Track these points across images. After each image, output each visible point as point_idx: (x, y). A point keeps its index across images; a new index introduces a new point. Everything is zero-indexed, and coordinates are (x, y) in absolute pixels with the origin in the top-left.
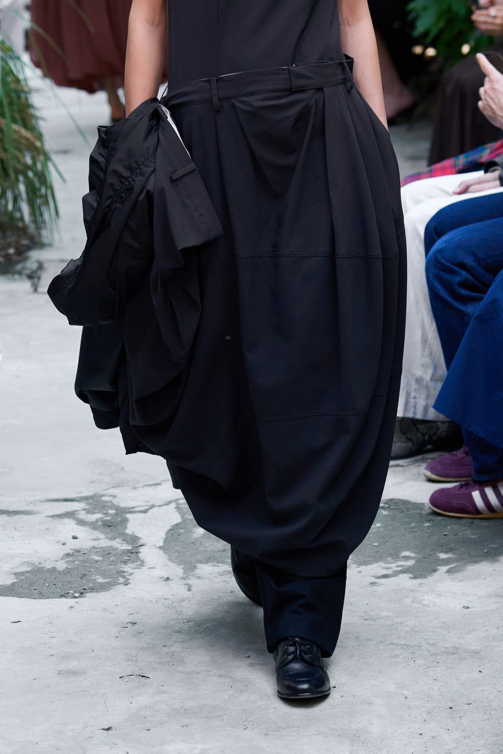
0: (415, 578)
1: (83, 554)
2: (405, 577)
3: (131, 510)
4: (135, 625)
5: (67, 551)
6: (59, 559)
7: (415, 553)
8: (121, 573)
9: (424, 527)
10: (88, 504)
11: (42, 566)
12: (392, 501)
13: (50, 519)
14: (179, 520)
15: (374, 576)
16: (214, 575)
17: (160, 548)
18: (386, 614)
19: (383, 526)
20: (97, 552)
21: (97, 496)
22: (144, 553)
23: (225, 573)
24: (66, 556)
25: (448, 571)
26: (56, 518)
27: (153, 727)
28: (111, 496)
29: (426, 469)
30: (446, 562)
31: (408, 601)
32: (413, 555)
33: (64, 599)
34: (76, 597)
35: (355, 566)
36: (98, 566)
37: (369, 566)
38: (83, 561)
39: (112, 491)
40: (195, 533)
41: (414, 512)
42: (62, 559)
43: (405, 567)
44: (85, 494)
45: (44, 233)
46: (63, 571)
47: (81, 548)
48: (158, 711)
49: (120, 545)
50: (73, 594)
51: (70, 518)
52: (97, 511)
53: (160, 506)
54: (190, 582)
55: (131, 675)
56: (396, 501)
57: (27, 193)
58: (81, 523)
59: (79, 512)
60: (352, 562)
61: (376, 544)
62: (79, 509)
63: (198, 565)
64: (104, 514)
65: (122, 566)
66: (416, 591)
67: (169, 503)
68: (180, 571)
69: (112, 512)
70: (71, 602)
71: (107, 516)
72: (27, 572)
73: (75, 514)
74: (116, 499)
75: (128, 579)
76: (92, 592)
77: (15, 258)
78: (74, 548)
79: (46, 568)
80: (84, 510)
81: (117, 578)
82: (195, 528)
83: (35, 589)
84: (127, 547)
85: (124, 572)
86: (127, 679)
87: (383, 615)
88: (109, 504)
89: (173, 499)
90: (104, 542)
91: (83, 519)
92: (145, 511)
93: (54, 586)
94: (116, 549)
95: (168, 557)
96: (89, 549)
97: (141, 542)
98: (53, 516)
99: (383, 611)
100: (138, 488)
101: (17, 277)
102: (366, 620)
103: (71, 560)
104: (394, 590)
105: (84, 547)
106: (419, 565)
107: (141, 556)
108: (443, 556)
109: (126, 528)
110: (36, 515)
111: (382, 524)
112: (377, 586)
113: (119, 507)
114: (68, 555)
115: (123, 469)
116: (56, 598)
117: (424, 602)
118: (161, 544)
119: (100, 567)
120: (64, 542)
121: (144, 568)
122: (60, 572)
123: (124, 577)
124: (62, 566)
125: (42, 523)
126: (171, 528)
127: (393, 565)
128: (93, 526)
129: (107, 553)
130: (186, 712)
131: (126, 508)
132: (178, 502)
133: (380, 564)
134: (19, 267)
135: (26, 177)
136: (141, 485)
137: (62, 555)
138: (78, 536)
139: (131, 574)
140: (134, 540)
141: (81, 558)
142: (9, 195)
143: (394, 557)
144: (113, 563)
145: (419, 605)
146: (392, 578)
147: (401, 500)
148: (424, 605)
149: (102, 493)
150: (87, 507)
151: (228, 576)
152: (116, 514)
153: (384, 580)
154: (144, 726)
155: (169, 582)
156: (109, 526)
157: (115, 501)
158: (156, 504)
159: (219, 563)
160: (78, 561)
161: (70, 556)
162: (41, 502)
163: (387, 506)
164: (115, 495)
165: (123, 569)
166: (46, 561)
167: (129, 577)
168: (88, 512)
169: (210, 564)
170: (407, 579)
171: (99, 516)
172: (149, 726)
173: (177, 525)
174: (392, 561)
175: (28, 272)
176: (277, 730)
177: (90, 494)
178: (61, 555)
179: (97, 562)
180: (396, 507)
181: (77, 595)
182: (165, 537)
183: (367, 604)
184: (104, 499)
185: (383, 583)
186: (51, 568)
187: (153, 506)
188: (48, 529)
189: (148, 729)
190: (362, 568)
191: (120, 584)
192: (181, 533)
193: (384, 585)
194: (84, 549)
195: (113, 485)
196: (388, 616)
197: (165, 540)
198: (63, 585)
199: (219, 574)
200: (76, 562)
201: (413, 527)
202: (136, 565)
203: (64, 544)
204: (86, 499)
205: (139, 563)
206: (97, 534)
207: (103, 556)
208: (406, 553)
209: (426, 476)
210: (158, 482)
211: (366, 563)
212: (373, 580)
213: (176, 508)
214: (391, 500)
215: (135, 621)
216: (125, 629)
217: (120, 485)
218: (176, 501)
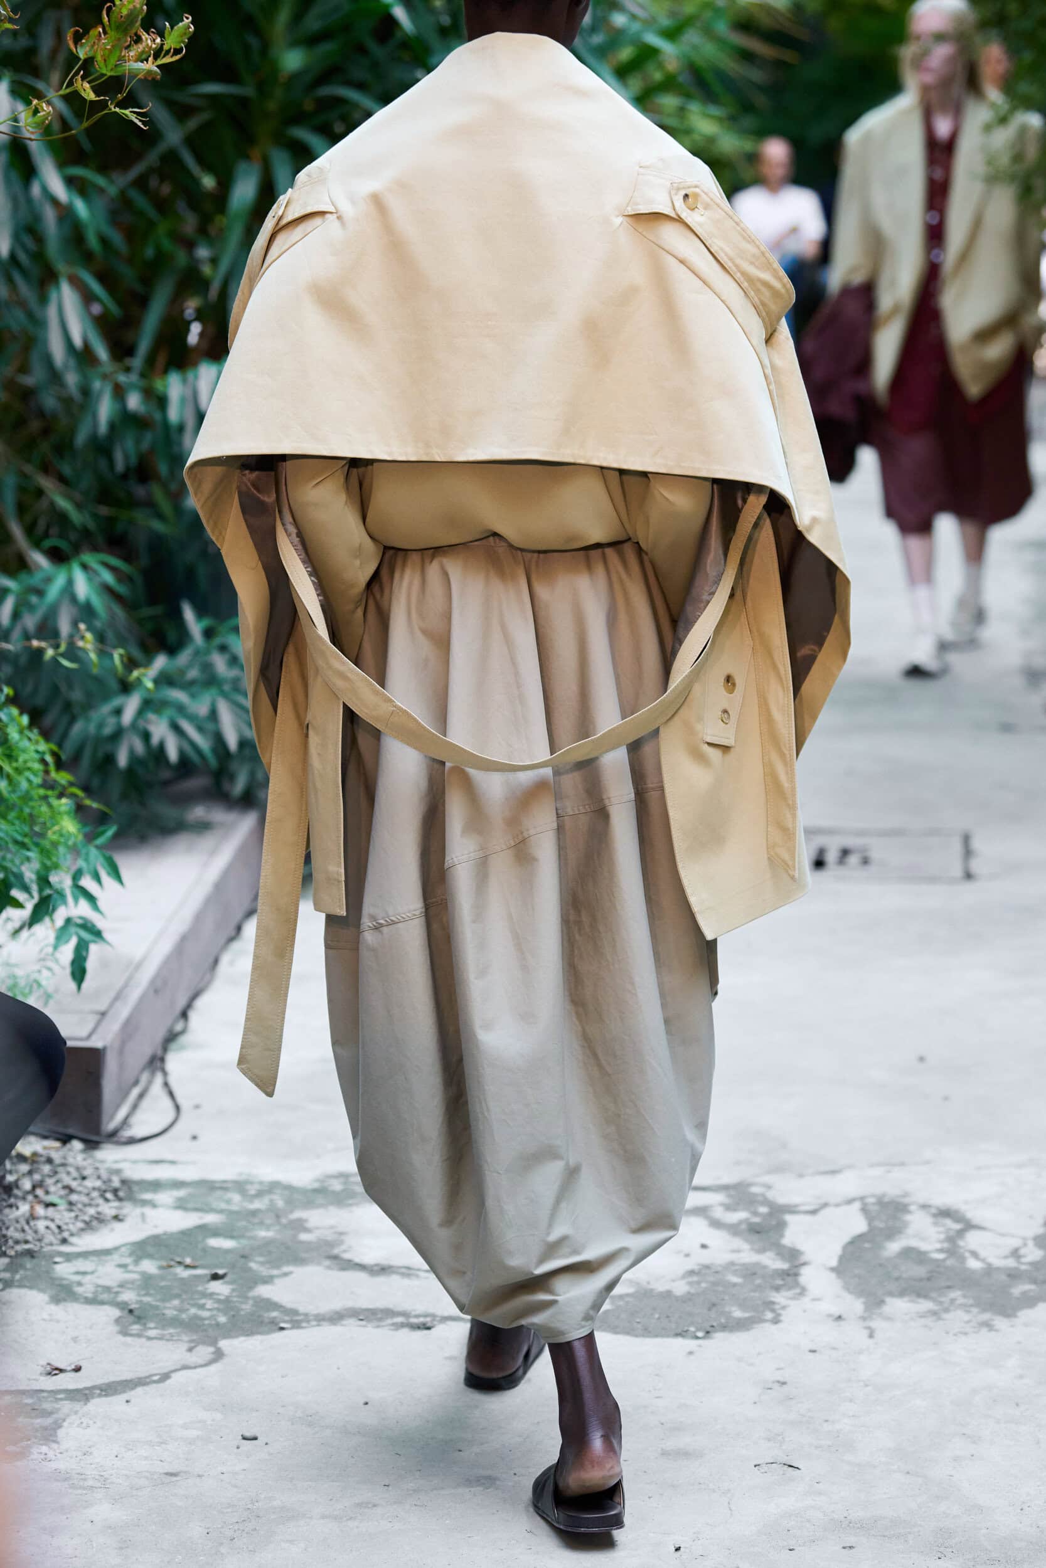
1: (715, 1272)
3: (791, 1209)
4: (784, 1386)
5: (689, 1267)
6: (679, 1278)
8: (770, 1305)
10: (729, 1196)
11: (652, 1286)
14: (865, 1228)
16: (911, 1315)
17: (832, 1269)
20: (736, 1270)
21: (744, 1184)
22: (807, 1276)
23: (928, 1314)
24: (689, 1274)
27: (800, 1546)
28: (764, 1186)
33: (680, 1340)
34: (697, 1338)
36: (736, 1292)
38: (714, 1284)
39: (767, 1179)
40: (887, 1249)
42: (683, 1277)
44: (726, 1180)
46: (682, 1297)
47: (713, 1263)
48: (809, 1521)
49: (772, 1262)
50: (694, 1332)
51: (699, 1216)
52: (741, 1208)
54: (873, 1324)
55: (772, 1463)
58: (716, 1224)
59: (714, 1208)
62: (716, 1203)
63: (888, 1300)
64: (752, 1213)
65: (772, 1294)
67: (850, 1202)
68: (859, 1306)
69: (763, 1210)
70: (691, 1344)
71: (756, 1216)
72: (627, 1295)
73: (708, 1210)
74: (771, 1191)
75: (779, 1315)
76: (724, 1331)
78: (702, 1262)
79: (657, 1291)
80: (722, 1204)
81: (763, 1311)
82: (887, 1242)
83: (638, 1322)
84: (782, 1265)
85: (773, 1303)
86: (765, 1468)
88: (761, 1198)
89: (857, 1196)
90: (747, 1254)
91: (719, 1219)
92: (814, 1212)
93: (668, 1319)
94: (765, 1267)
95: (843, 1284)
96: (724, 1265)
97: (803, 1259)
100: (806, 1175)
103: (696, 1281)
105: (719, 1262)
107: (802, 1280)
109: (782, 1236)
113: (775, 1202)
114: (692, 1273)
115: (785, 1146)
116: (668, 1336)
118: (834, 1263)
119: (739, 1294)
120: (686, 1253)
121: (806, 1300)
122: (677, 1298)
123: (773, 1311)
124: (681, 1288)
126: (852, 1240)
128: (734, 1230)
129: (750, 1272)
130: (851, 1525)
131: (785, 1205)
132: (865, 1201)
136: (812, 1171)
137: (684, 1271)
138: (710, 1245)
139: (784, 1308)
140: (793, 1255)
141: (712, 1279)
144: (759, 1288)
149: (752, 1180)
150: (727, 1201)
151: (931, 1319)
152: (770, 1214)
154: (785, 1543)
155: (842, 1323)
156: (758, 1232)
157: (770, 1195)
158: (830, 1203)
159: (920, 1298)
160: (707, 1283)
161: (694, 1273)
164: (770, 1184)
165: (772, 1299)
166: (659, 1279)
167: (782, 1312)
168: (728, 1208)
171: (743, 1215)
172: (792, 1543)
173: (861, 1235)
176: (988, 1562)
177: (734, 1180)
178: (681, 1272)
179: (735, 1285)
181: (700, 1334)
182: (841, 1253)
184: (754, 1189)
187: (826, 1205)
189: (791, 1548)
191: (766, 1321)
192: (867, 1249)
194: (718, 1265)
195: (768, 1170)
197: (841, 1259)
198: (680, 1317)
199: (919, 1315)
200: (704, 1285)
202: (793, 1293)
203: (687, 1255)
204: (727, 1188)
206: (738, 1243)
207: (744, 1277)
210: (837, 1168)
213: (861, 1209)
215: (785, 1380)
216: (769, 1391)
217: (779, 1169)
218: (862, 1199)
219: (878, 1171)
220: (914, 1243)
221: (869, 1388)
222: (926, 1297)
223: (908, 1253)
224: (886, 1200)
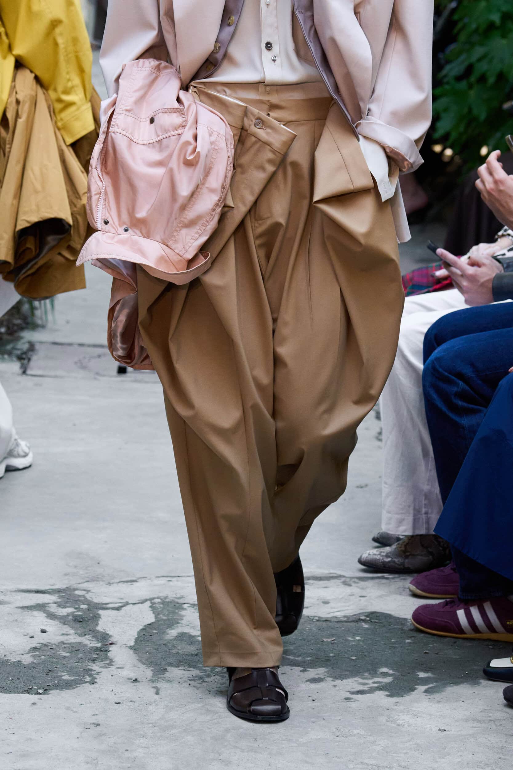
0: (391, 696)
1: (51, 648)
2: (381, 694)
3: (104, 607)
4: (98, 726)
5: (34, 646)
6: (25, 653)
7: (393, 670)
8: (88, 671)
9: (405, 643)
10: (60, 597)
11: (7, 658)
12: (374, 615)
13: (20, 609)
14: (153, 620)
15: (349, 691)
16: (184, 679)
17: (131, 647)
18: (358, 731)
19: (362, 639)
20: (65, 647)
21: (70, 589)
22: (114, 652)
23: (196, 678)
24: (33, 650)
25: (426, 691)
26: (25, 609)
28: (84, 590)
29: (411, 583)
30: (424, 681)
31: (383, 719)
32: (391, 672)
33: (27, 695)
34: (39, 694)
35: (331, 679)
36: (65, 663)
37: (345, 680)
38: (50, 656)
40: (168, 634)
41: (396, 627)
42: (29, 653)
43: (382, 684)
44: (59, 585)
45: (38, 313)
46: (28, 665)
47: (48, 643)
49: (90, 642)
50: (37, 690)
51: (40, 611)
52: (68, 605)
53: (134, 604)
54: (158, 685)
56: (378, 615)
58: (52, 616)
59: (50, 605)
60: (328, 675)
61: (354, 658)
62: (51, 602)
63: (169, 668)
64: (76, 608)
65: (89, 664)
66: (392, 710)
67: (143, 602)
68: (149, 673)
69: (84, 607)
70: (33, 698)
71: (78, 611)
73: (46, 607)
74: (90, 593)
75: (95, 678)
76: (57, 689)
77: (5, 337)
78: (42, 642)
79: (11, 661)
80: (55, 603)
81: (84, 676)
82: (168, 629)
84: (96, 644)
85: (91, 670)
87: (356, 732)
88: (82, 599)
89: (148, 597)
90: (73, 638)
91: (54, 613)
92: (118, 609)
93: (18, 681)
94: (86, 645)
95: (138, 658)
96: (57, 644)
97: (112, 640)
98: (22, 608)
99: (356, 728)
100: (113, 583)
101: (6, 356)
102: (337, 736)
103: (38, 654)
104: (369, 707)
105: (53, 642)
106: (397, 683)
107: (110, 654)
108: (422, 675)
109: (97, 625)
110: (6, 606)
111: (361, 638)
112: (352, 701)
113: (91, 602)
114: (35, 649)
115: (99, 563)
116: (19, 693)
117: (399, 722)
118: (132, 643)
119: (67, 664)
120: (31, 635)
121: (113, 668)
122: (25, 666)
123: (90, 675)
124: (27, 660)
125: (11, 614)
126: (144, 627)
127: (370, 681)
128: (63, 620)
129: (75, 649)
131: (99, 604)
132: (153, 601)
133: (356, 679)
134: (9, 347)
136: (118, 581)
137: (29, 648)
138: (47, 630)
139: (98, 673)
140: (104, 638)
141: (48, 653)
143: (372, 672)
144: (81, 660)
145: (393, 725)
146: (368, 695)
147: (383, 613)
148: (398, 725)
149: (76, 586)
150: (59, 600)
151: (198, 682)
152: (88, 609)
153: (359, 696)
155: (137, 684)
156: (80, 621)
157: (88, 596)
158: (130, 602)
159: (190, 667)
160: (45, 656)
161: (36, 649)
162: (11, 591)
163: (368, 619)
164: (89, 589)
165: (90, 667)
166: (12, 654)
167: (96, 676)
168: (59, 605)
169: (181, 668)
170: (383, 697)
171: (70, 610)
173: (150, 624)
174: (369, 676)
175: (19, 352)
177: (64, 587)
178: (27, 648)
179: (64, 657)
180: (377, 621)
181: (40, 691)
182: (137, 636)
183: (340, 720)
184: (77, 592)
185: (358, 699)
186: (16, 662)
187: (127, 604)
188: (16, 620)
190: (338, 682)
191: (86, 682)
192: (154, 634)
193: (358, 701)
194: (52, 644)
195: (87, 579)
196: (360, 734)
197: (137, 640)
198: (27, 680)
199: (189, 679)
200: (43, 657)
201: (394, 643)
202: (104, 664)
203: (32, 637)
204: (58, 591)
205: (108, 662)
206: (67, 629)
207: (71, 652)
208: (385, 670)
209: (410, 590)
210: (134, 579)
211: (342, 677)
212: (348, 695)
213: (150, 607)
214: (373, 613)
215: (99, 723)
216: (88, 730)
217: (95, 579)
218: (151, 599)
219: (163, 581)
220: (186, 630)
221: (156, 728)
222: (195, 667)
223: (182, 636)
224: (167, 600)
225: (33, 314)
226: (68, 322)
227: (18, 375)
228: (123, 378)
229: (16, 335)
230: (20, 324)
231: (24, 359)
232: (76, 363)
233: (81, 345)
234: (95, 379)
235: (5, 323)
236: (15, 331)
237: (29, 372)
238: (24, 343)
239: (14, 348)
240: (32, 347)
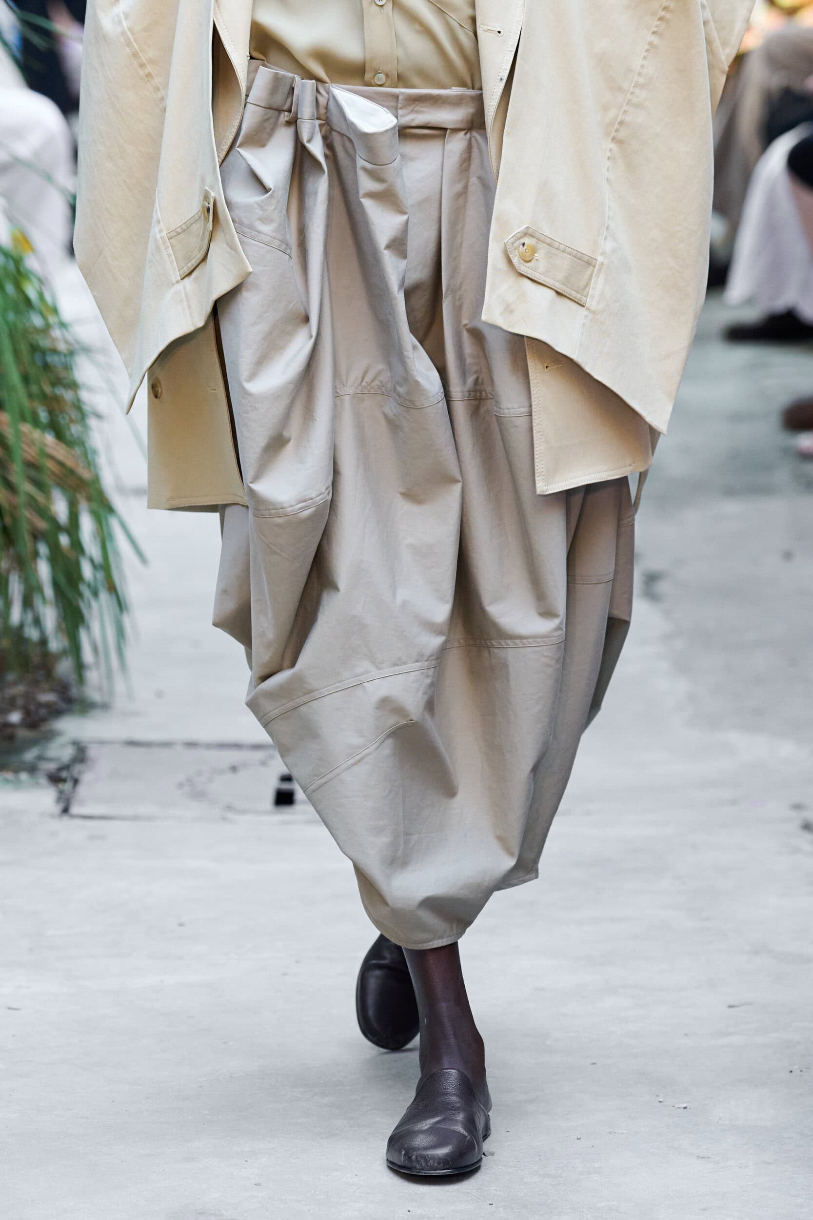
45: (93, 676)
57: (56, 584)
77: (23, 734)
101: (24, 776)
134: (30, 755)
135: (55, 547)
142: (16, 588)
175: (52, 766)
225: (81, 679)
226: (160, 694)
227: (52, 816)
228: (286, 814)
229: (45, 727)
230: (55, 703)
231: (63, 781)
232: (181, 785)
233: (191, 745)
234: (224, 819)
235: (20, 702)
236: (44, 720)
237: (75, 809)
238: (63, 746)
239: (40, 758)
240: (81, 755)
